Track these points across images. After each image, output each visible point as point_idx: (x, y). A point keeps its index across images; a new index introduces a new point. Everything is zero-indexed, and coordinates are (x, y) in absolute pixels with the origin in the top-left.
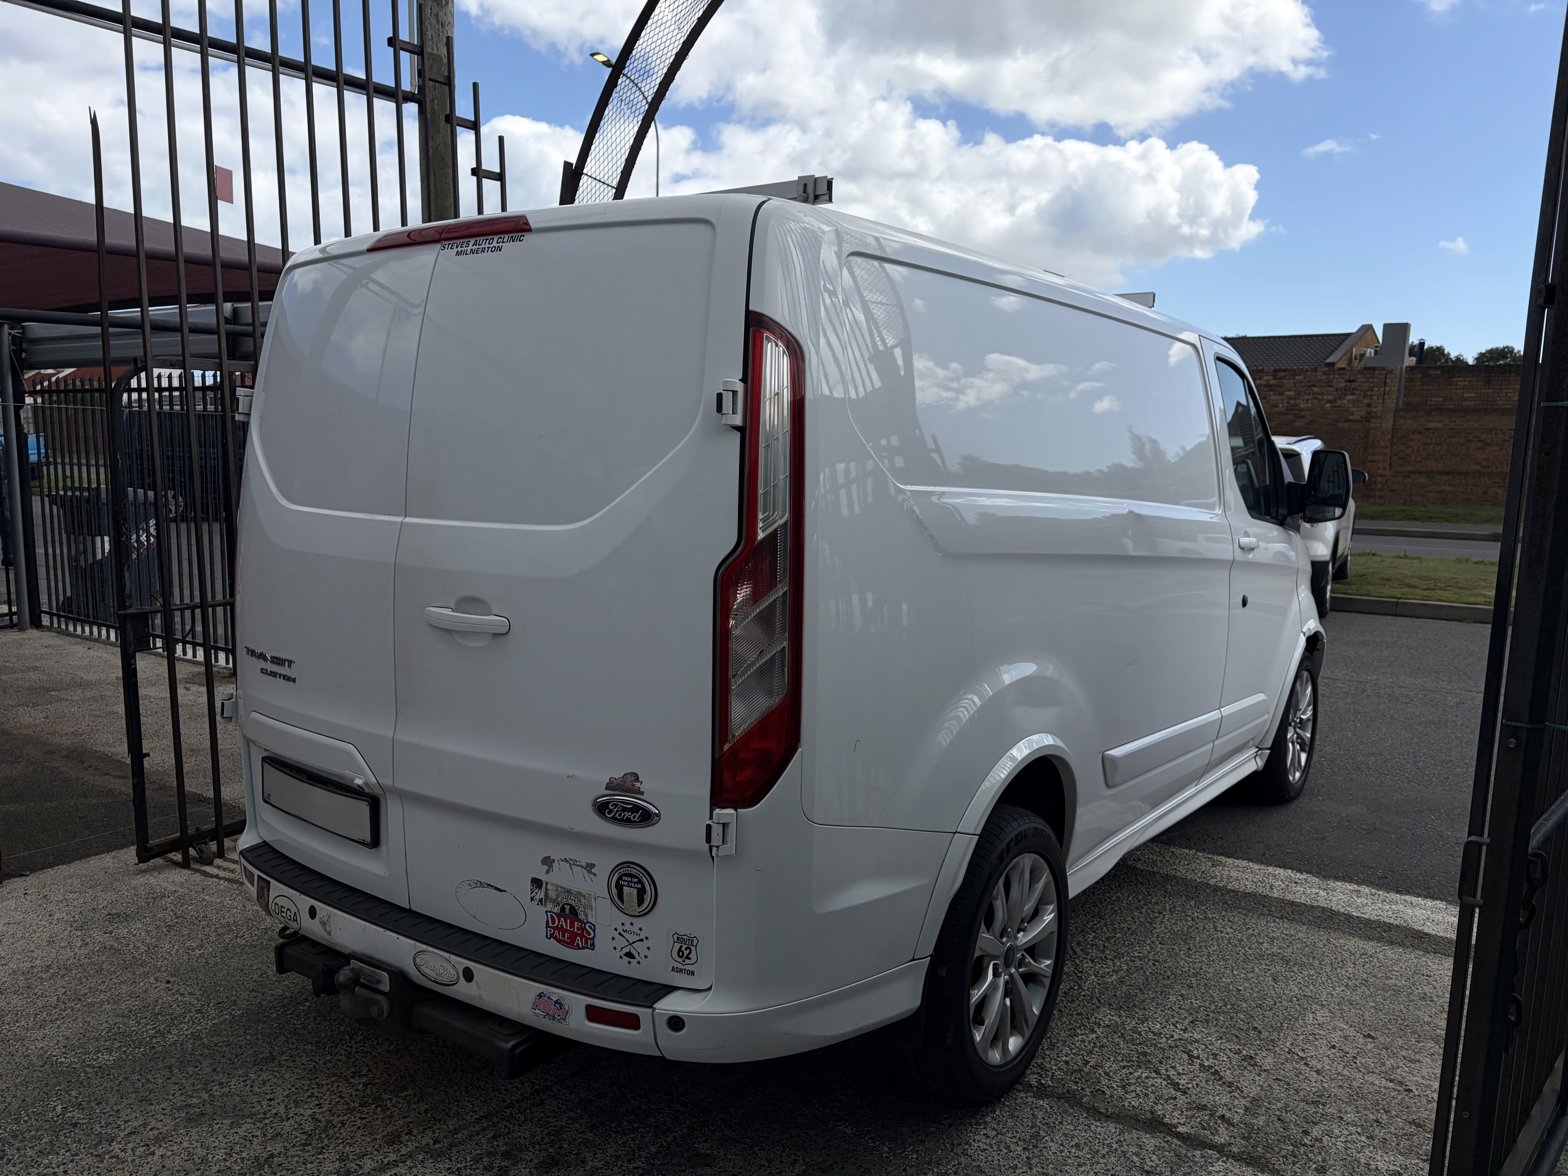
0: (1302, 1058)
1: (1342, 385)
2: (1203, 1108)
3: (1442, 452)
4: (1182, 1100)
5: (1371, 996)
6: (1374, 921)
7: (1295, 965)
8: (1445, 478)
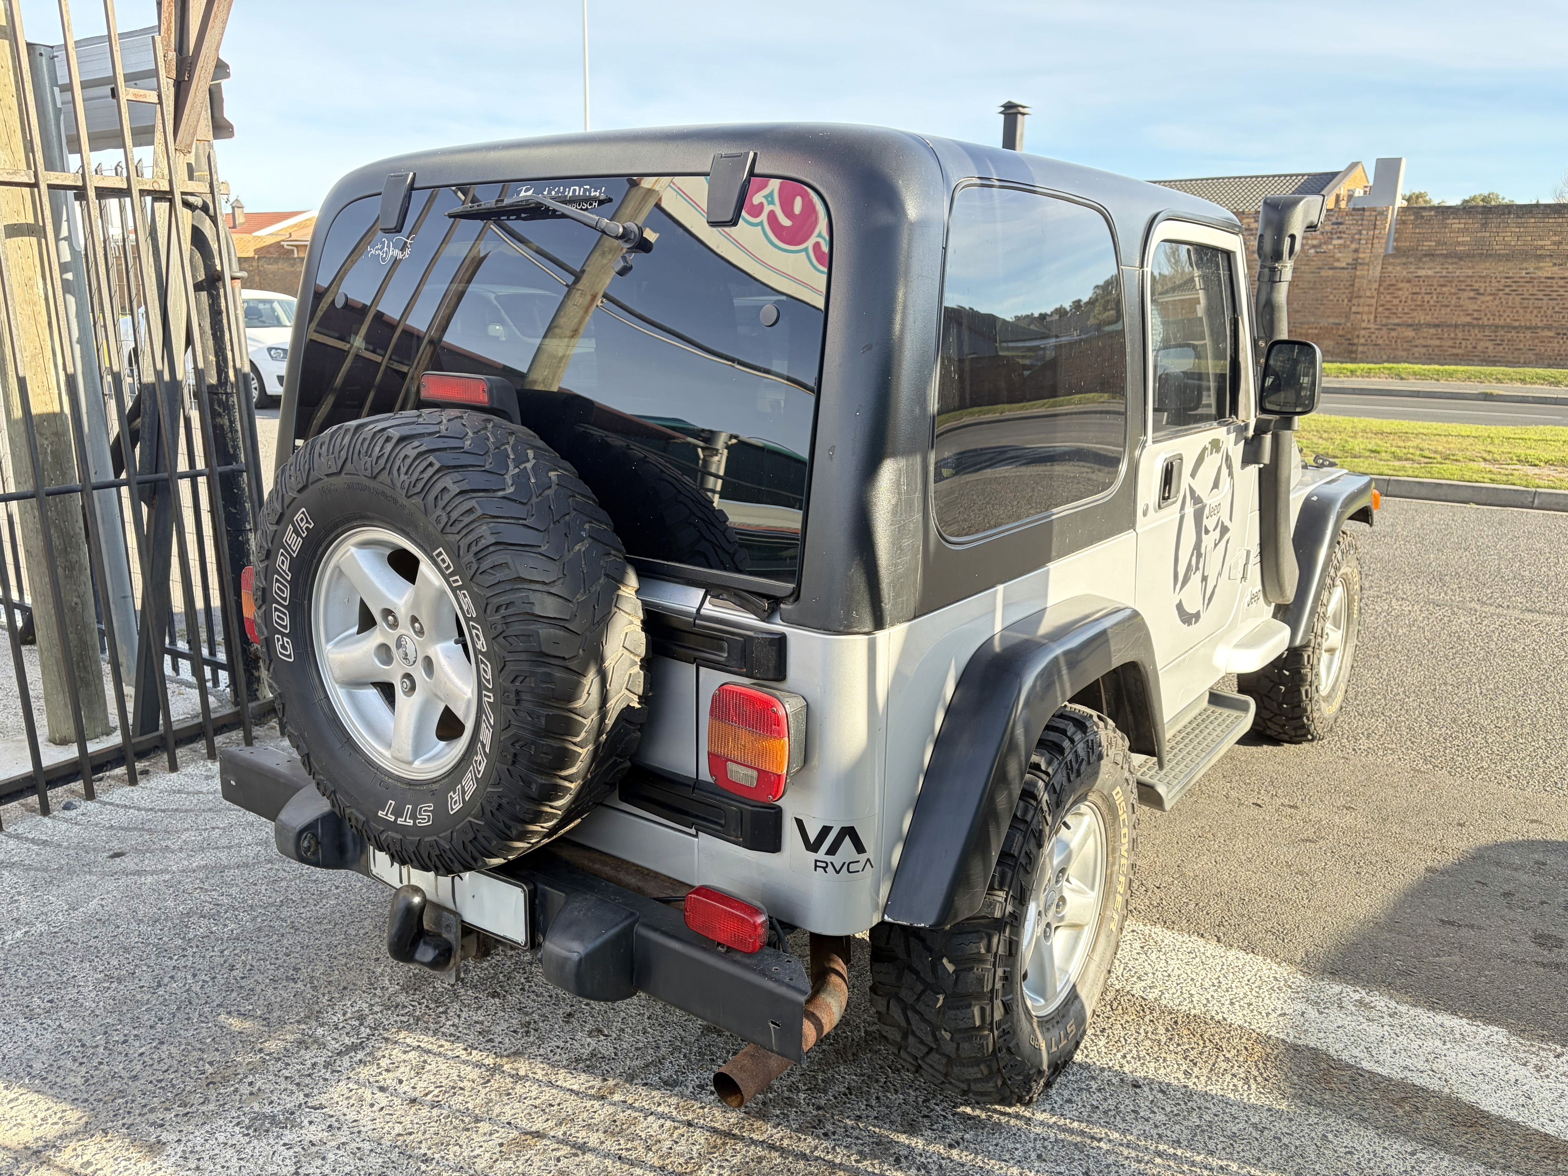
3: (1432, 302)
6: (1398, 1085)
8: (1433, 331)
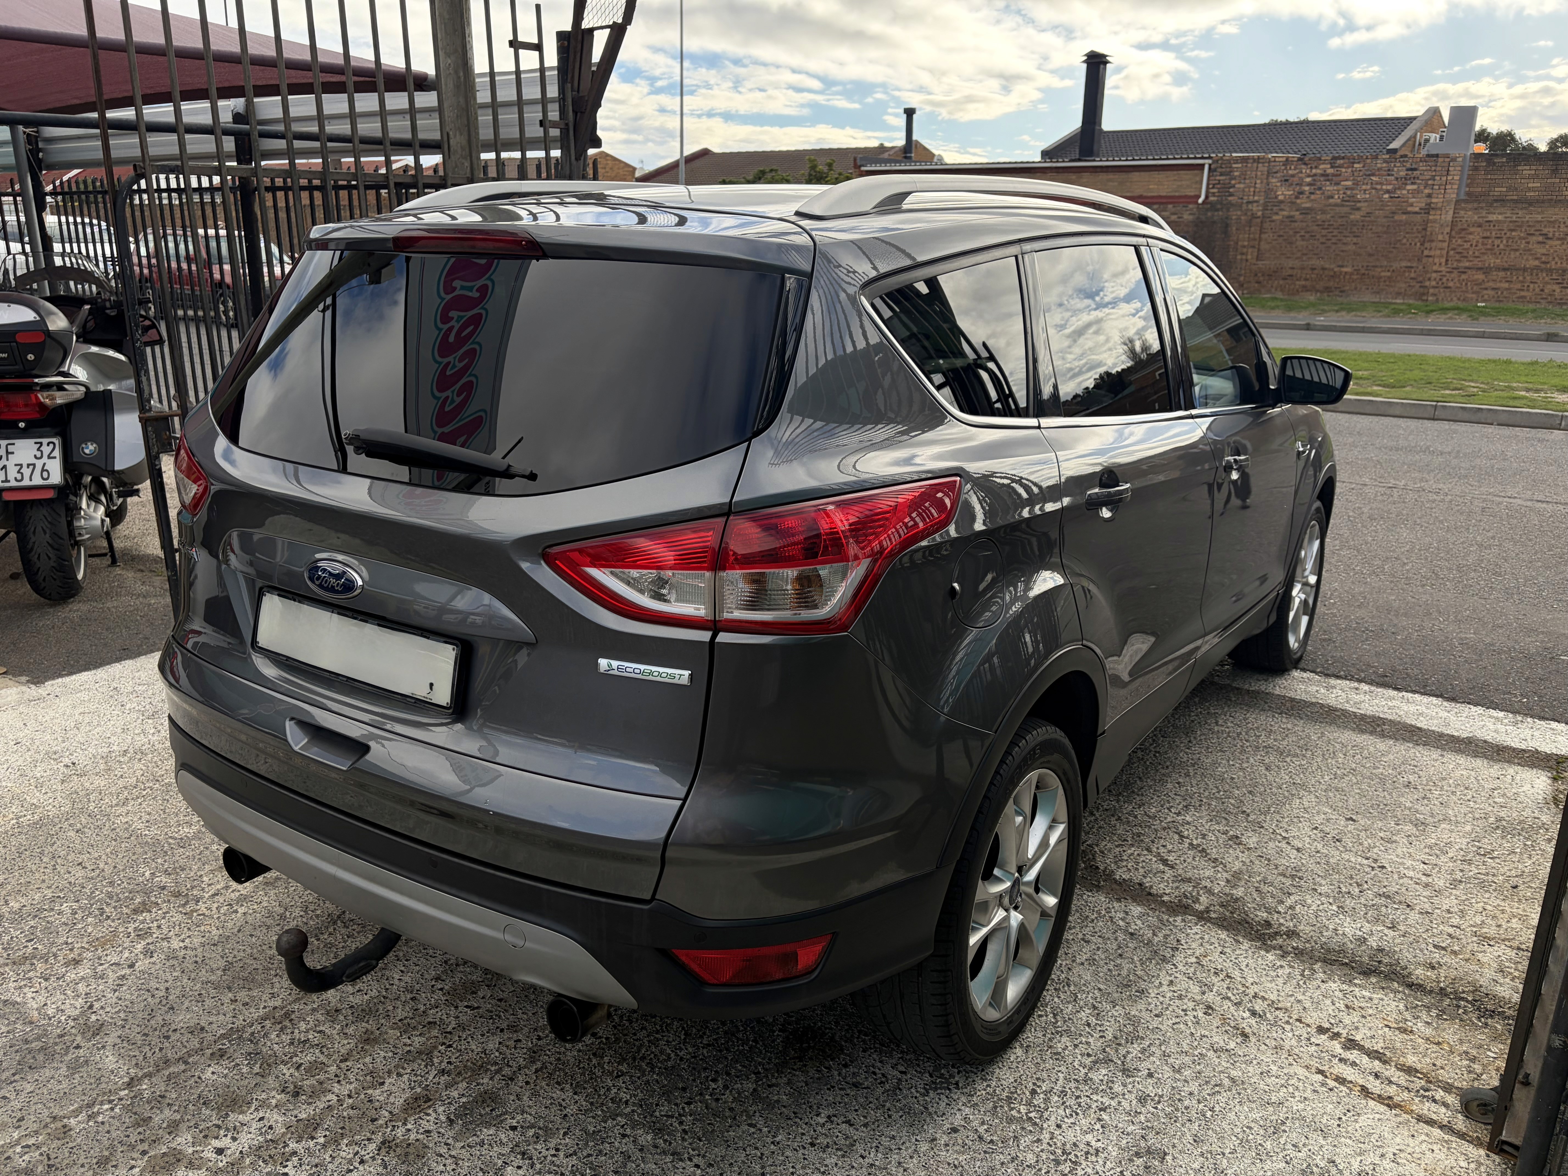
0: (1285, 838)
1: (1403, 174)
2: (1189, 880)
3: (1502, 246)
4: (1169, 873)
5: (1357, 783)
6: (1370, 717)
7: (1287, 756)
8: (1502, 274)
